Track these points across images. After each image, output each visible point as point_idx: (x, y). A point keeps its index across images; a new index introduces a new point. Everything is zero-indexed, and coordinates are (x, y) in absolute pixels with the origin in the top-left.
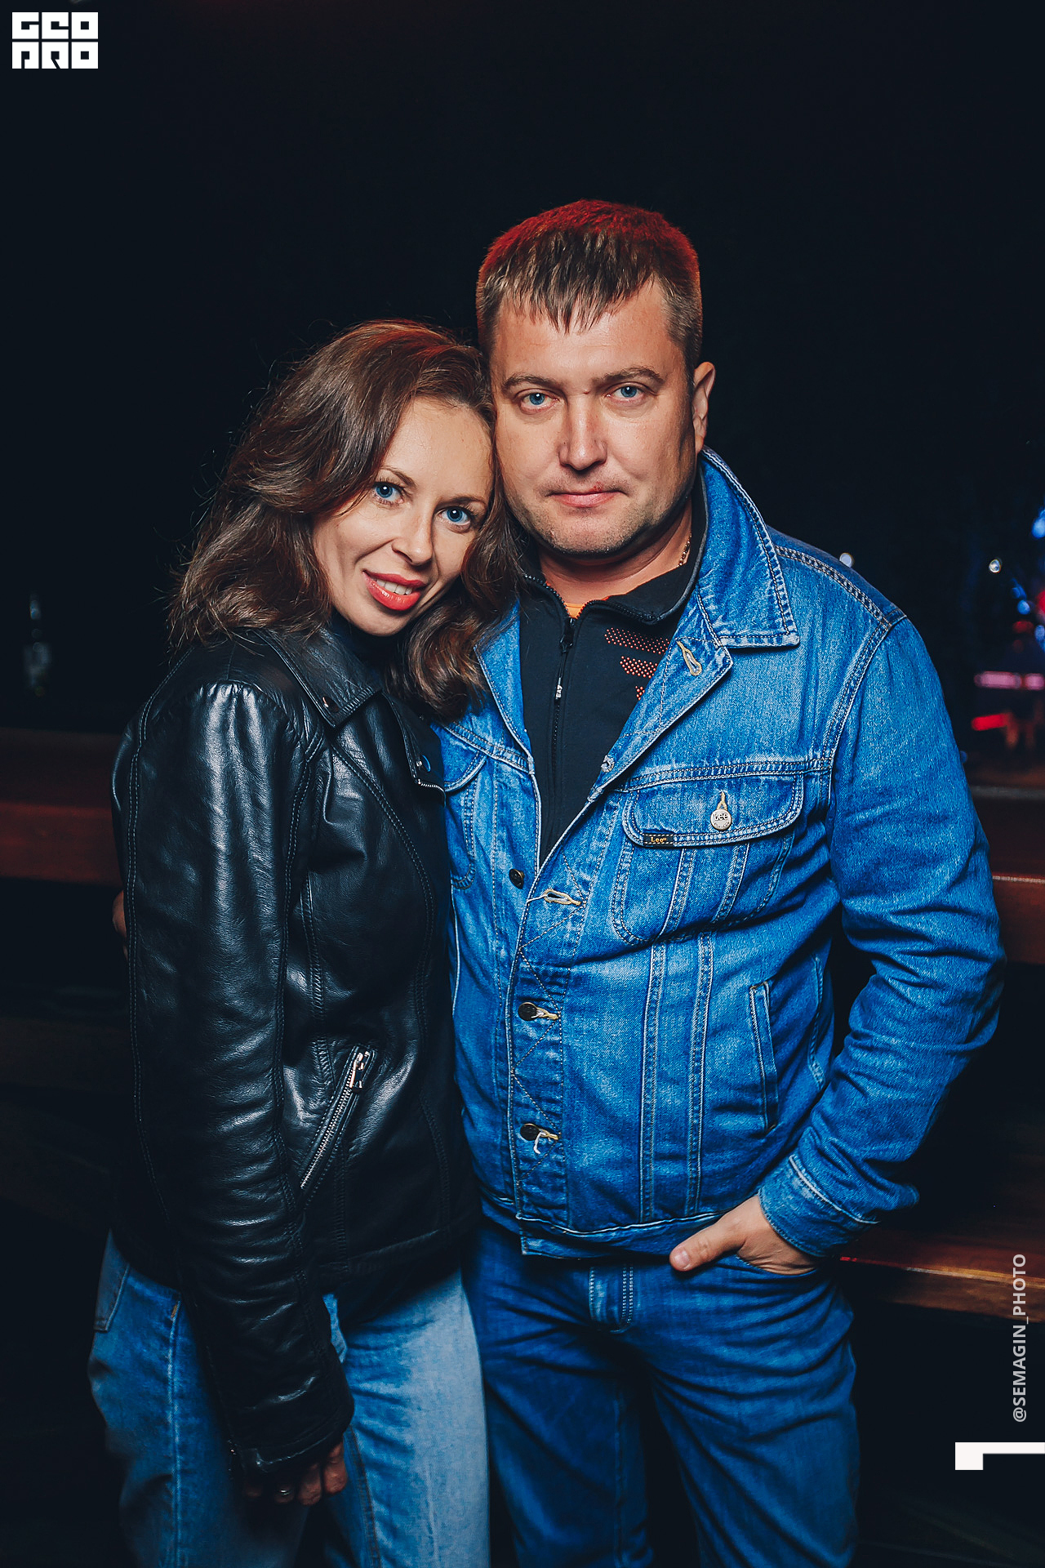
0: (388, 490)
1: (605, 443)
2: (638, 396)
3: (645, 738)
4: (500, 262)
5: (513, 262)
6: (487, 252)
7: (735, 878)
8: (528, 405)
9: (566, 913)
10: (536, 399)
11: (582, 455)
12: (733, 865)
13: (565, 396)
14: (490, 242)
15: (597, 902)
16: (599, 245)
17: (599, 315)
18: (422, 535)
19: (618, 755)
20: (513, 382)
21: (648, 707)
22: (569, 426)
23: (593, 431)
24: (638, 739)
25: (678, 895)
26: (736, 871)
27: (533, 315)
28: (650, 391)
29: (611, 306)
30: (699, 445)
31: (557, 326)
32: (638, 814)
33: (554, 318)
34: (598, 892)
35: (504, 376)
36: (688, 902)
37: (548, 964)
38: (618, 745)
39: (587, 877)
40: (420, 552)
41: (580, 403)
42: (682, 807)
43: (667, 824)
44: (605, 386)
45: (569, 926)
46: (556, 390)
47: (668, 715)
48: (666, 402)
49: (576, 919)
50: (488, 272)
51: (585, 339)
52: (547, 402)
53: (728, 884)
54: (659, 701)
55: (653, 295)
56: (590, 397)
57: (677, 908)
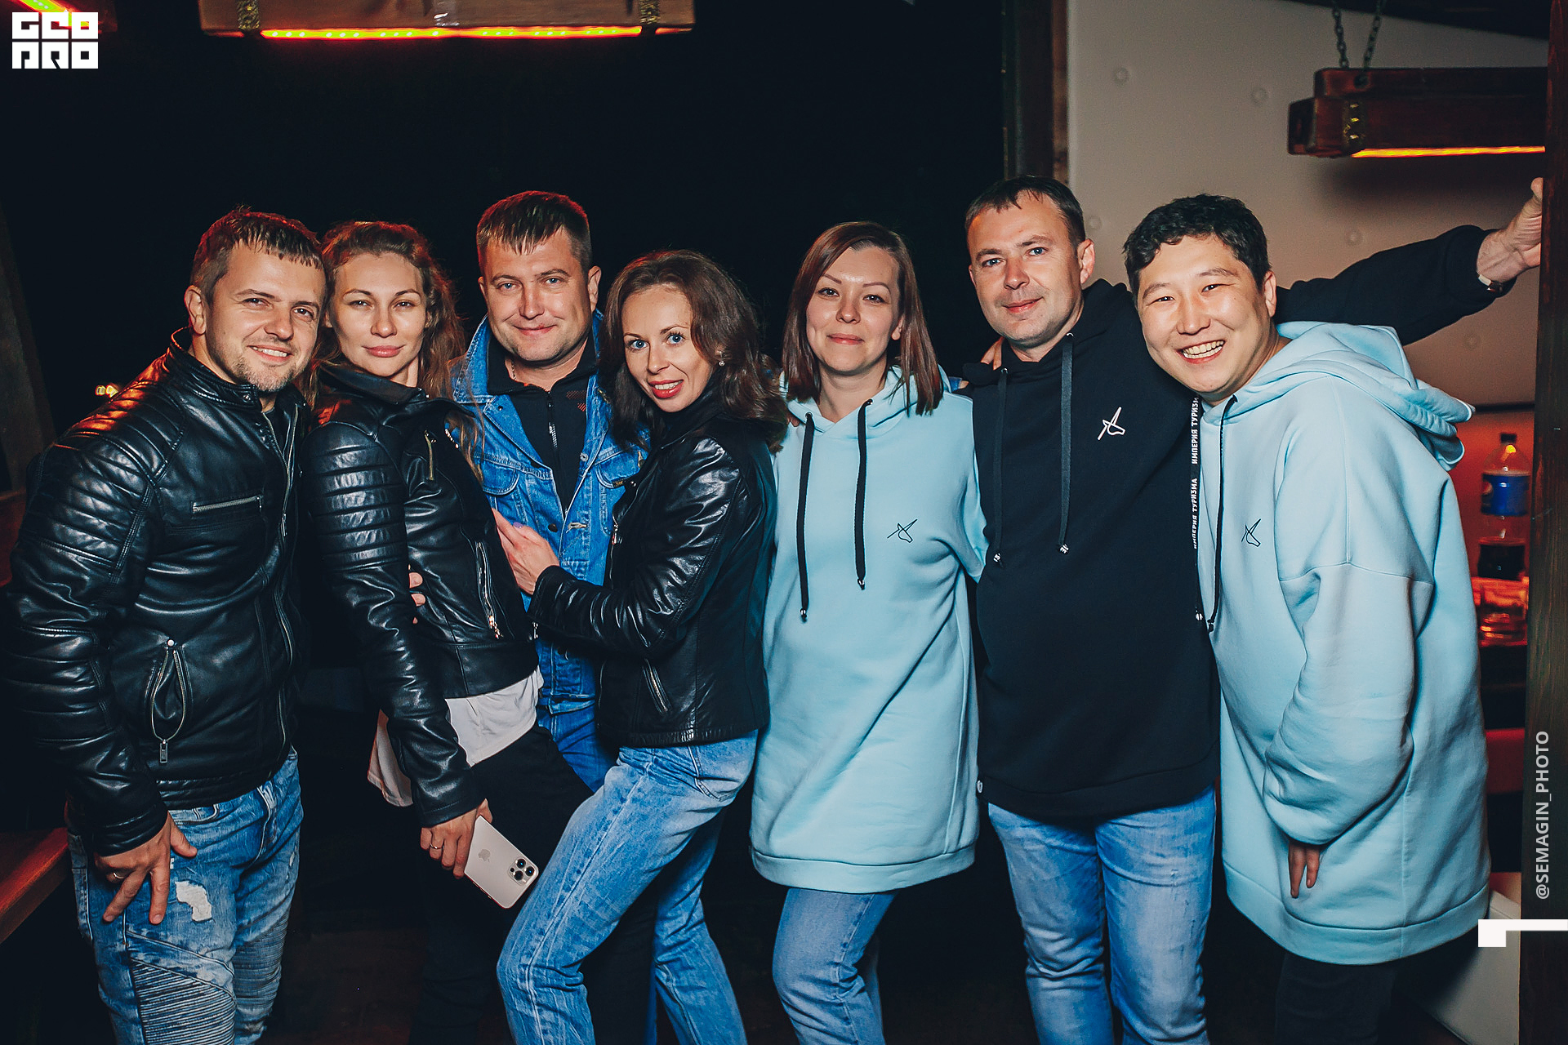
1: (543, 304)
2: (558, 283)
4: (487, 222)
5: (492, 223)
6: (481, 217)
8: (504, 289)
9: (580, 532)
10: (508, 286)
11: (531, 311)
13: (522, 284)
14: (483, 213)
15: (594, 522)
16: (534, 213)
17: (536, 246)
20: (496, 278)
22: (524, 298)
23: (537, 299)
27: (503, 247)
28: (563, 281)
29: (540, 242)
30: (593, 308)
31: (515, 252)
32: (606, 474)
33: (514, 249)
34: (593, 519)
35: (491, 276)
37: (576, 560)
38: (587, 447)
39: (586, 513)
41: (530, 287)
42: (626, 464)
43: (621, 475)
44: (543, 278)
45: (583, 538)
46: (517, 282)
48: (572, 283)
49: (585, 535)
50: (482, 227)
51: (529, 257)
52: (513, 287)
55: (561, 234)
56: (534, 284)
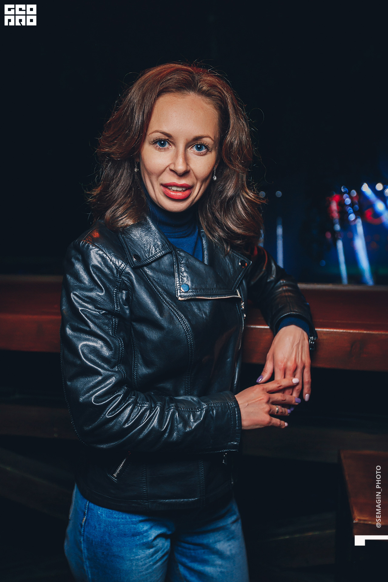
0: (164, 143)
18: (180, 160)
40: (181, 167)
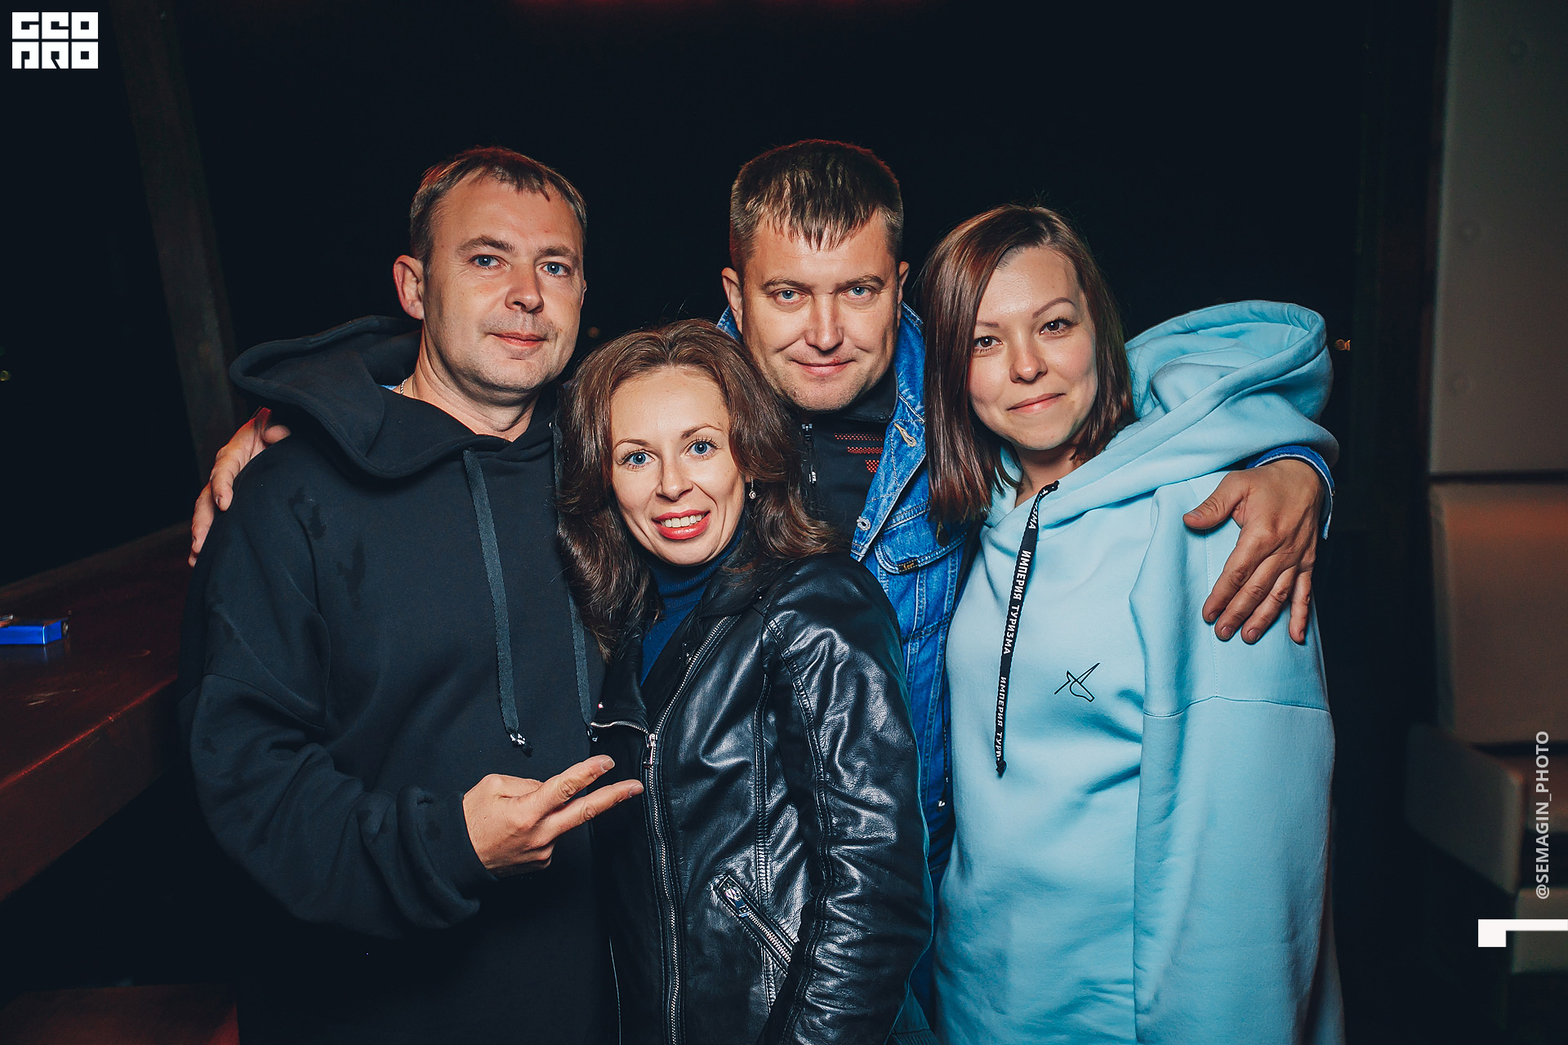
1: (843, 329)
2: (866, 294)
3: (889, 499)
7: (952, 574)
8: (781, 298)
10: (788, 294)
11: (826, 340)
12: (950, 565)
13: (811, 293)
17: (842, 239)
19: (872, 517)
20: (770, 283)
21: (886, 475)
22: (816, 317)
23: (835, 321)
24: (885, 501)
25: (920, 598)
26: (953, 568)
27: (791, 235)
28: (874, 291)
29: (851, 231)
31: (810, 246)
32: (891, 552)
33: (808, 236)
35: (763, 278)
36: (927, 601)
38: (869, 508)
41: (824, 301)
42: (918, 537)
43: (911, 553)
44: (841, 289)
46: (805, 289)
47: (901, 478)
48: (885, 296)
51: (832, 254)
52: (796, 297)
53: (949, 579)
54: (893, 469)
55: (878, 220)
56: (832, 296)
57: (921, 607)
